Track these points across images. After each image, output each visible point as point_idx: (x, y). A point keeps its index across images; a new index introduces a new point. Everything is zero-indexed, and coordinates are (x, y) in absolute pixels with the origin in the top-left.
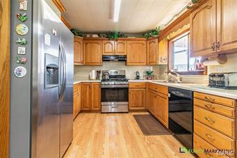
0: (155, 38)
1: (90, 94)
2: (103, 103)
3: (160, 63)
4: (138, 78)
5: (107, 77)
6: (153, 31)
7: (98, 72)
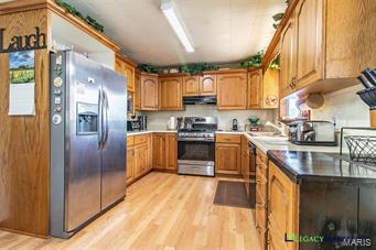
0: (258, 68)
1: (164, 149)
2: (179, 161)
3: (266, 106)
4: (235, 128)
5: (189, 126)
6: (255, 57)
7: (180, 120)
